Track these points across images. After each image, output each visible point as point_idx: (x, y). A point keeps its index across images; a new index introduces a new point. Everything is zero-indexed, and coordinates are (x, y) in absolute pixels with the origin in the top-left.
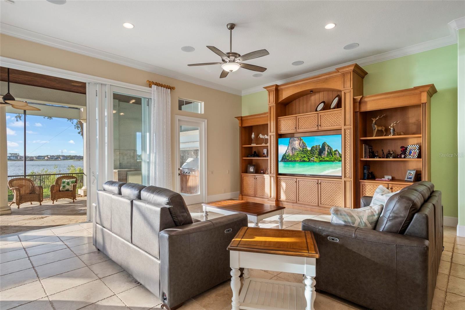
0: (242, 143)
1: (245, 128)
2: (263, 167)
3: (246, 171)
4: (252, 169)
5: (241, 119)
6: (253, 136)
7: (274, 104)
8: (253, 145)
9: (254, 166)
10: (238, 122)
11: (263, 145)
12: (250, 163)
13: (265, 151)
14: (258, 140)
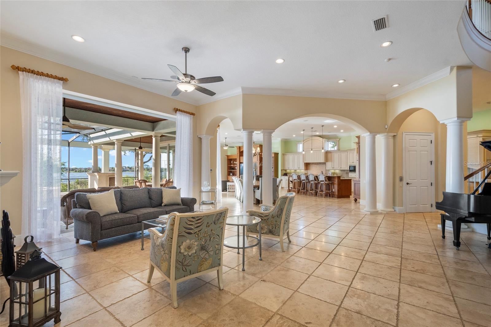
0: (228, 164)
1: (229, 159)
2: (235, 173)
3: (229, 175)
4: (231, 174)
5: (228, 156)
6: (232, 162)
7: (239, 152)
8: (232, 165)
9: (232, 173)
10: (227, 157)
11: (235, 166)
12: (231, 172)
13: (236, 168)
14: (234, 164)
